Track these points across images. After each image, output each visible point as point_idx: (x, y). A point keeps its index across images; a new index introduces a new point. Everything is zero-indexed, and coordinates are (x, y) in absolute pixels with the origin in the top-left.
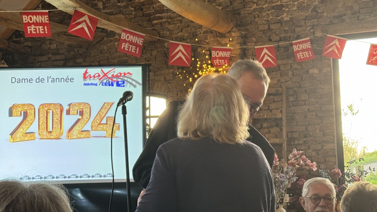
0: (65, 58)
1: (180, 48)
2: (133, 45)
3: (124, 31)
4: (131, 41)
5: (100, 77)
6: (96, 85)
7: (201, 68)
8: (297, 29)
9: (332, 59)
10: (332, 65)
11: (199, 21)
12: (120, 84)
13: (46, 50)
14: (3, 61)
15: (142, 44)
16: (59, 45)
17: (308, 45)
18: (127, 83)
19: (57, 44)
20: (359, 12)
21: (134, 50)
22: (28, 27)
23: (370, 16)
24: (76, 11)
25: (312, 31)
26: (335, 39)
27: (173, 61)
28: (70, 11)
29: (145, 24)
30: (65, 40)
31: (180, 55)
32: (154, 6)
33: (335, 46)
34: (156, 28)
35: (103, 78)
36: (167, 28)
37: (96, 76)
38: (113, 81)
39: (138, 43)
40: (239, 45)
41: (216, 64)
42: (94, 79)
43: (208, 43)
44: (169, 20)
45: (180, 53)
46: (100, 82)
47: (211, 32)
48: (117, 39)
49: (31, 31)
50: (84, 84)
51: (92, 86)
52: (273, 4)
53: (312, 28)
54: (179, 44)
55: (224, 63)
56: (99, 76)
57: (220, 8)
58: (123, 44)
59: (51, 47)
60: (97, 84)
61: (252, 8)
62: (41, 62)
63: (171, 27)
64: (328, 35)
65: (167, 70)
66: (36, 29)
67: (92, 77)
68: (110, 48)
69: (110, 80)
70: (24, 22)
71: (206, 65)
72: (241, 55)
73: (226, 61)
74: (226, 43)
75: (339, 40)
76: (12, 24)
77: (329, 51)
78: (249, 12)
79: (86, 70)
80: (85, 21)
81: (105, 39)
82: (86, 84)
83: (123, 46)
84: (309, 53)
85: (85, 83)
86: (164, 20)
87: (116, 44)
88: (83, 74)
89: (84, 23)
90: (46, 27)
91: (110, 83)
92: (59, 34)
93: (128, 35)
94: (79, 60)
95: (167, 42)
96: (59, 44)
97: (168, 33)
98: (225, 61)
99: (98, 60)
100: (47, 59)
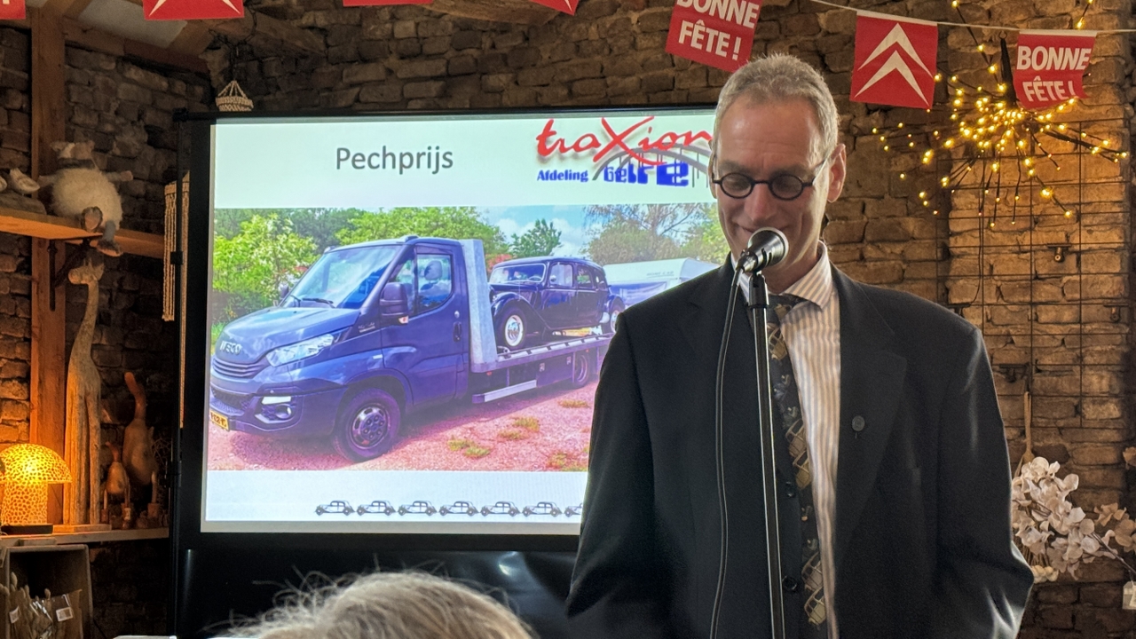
0: (447, 70)
1: (897, 36)
2: (721, 29)
4: (712, 13)
5: (599, 150)
6: (583, 177)
7: (968, 111)
12: (671, 176)
13: (380, 40)
14: (234, 83)
15: (752, 26)
16: (427, 22)
18: (696, 170)
19: (418, 20)
21: (724, 49)
27: (866, 87)
31: (895, 63)
35: (611, 154)
37: (582, 144)
38: (645, 165)
39: (739, 21)
40: (1116, 21)
41: (1031, 99)
42: (575, 157)
43: (989, 13)
45: (896, 55)
46: (598, 168)
50: (541, 173)
51: (568, 181)
54: (893, 23)
55: (1063, 95)
56: (595, 144)
58: (685, 24)
59: (396, 30)
60: (586, 173)
62: (360, 84)
67: (569, 149)
68: (611, 32)
69: (634, 161)
71: (986, 100)
72: (1120, 60)
73: (1070, 83)
74: (1063, 11)
79: (549, 125)
82: (547, 173)
83: (684, 33)
85: (545, 172)
87: (634, 17)
88: (537, 139)
91: (635, 172)
94: (499, 80)
95: (825, 12)
96: (425, 18)
98: (1065, 87)
99: (566, 78)
100: (382, 75)
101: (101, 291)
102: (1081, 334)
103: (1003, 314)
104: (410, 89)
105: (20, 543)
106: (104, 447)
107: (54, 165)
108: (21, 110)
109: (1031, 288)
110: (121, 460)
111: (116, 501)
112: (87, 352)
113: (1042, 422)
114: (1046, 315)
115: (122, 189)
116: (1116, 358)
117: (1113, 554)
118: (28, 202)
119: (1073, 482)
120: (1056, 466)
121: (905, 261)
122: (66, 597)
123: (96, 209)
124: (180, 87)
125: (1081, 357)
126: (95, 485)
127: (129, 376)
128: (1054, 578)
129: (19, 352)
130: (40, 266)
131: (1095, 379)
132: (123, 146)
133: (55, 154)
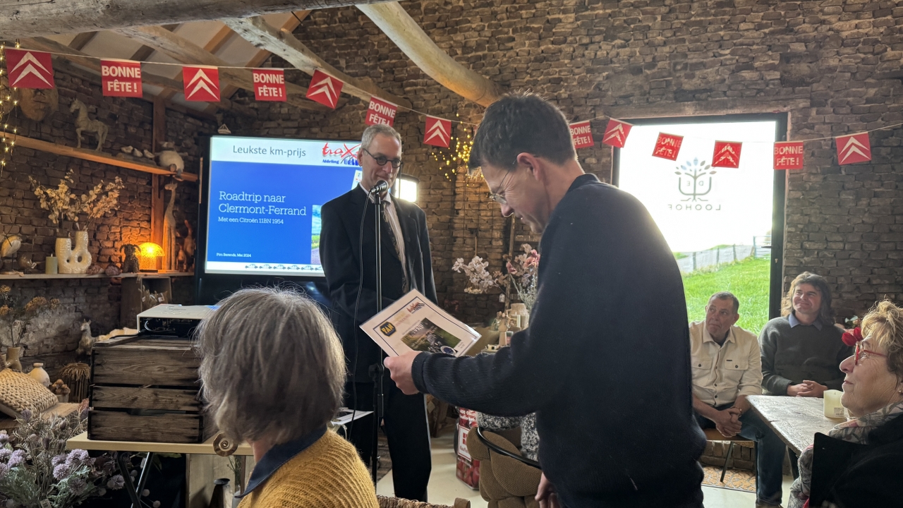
1: (439, 124)
3: (373, 99)
5: (343, 154)
7: (461, 149)
8: (576, 109)
9: (613, 147)
10: (612, 155)
11: (461, 93)
14: (224, 125)
16: (292, 109)
17: (587, 129)
19: (289, 108)
20: (649, 93)
22: (260, 88)
23: (661, 98)
24: (316, 71)
25: (593, 112)
26: (618, 123)
27: (428, 139)
28: (309, 71)
29: (396, 90)
30: (300, 104)
31: (438, 132)
32: (408, 69)
33: (618, 132)
34: (408, 97)
35: (346, 155)
36: (422, 97)
37: (337, 152)
42: (335, 156)
43: (470, 119)
44: (425, 88)
45: (438, 130)
46: (342, 160)
47: (475, 106)
48: (361, 106)
49: (262, 93)
52: (550, 77)
53: (594, 109)
54: (438, 120)
56: (341, 152)
57: (488, 77)
59: (281, 111)
60: (338, 161)
61: (525, 80)
63: (426, 96)
64: (611, 119)
65: (420, 149)
66: (268, 90)
67: (333, 153)
68: (352, 116)
70: (255, 81)
75: (623, 125)
76: (239, 81)
77: (610, 137)
78: (521, 84)
79: (327, 144)
80: (327, 84)
81: (347, 105)
83: (371, 118)
84: (587, 138)
86: (419, 87)
87: (360, 112)
88: (323, 149)
89: (326, 87)
90: (280, 89)
92: (293, 97)
93: (377, 104)
94: (315, 130)
95: (421, 116)
97: (423, 103)
99: (338, 131)
100: (276, 126)
101: (176, 192)
102: (492, 219)
103: (470, 213)
104: (286, 131)
105: (146, 275)
106: (177, 245)
107: (160, 149)
108: (149, 130)
109: (479, 205)
110: (183, 249)
111: (181, 263)
112: (171, 213)
113: (480, 246)
114: (483, 213)
115: (184, 159)
116: (502, 228)
117: (497, 286)
118: (151, 161)
119: (487, 264)
120: (482, 259)
121: (443, 195)
122: (162, 294)
123: (174, 165)
124: (206, 125)
125: (492, 227)
126: (173, 257)
127: (186, 221)
128: (481, 293)
129: (147, 212)
130: (155, 183)
131: (496, 233)
132: (185, 144)
133: (161, 146)
